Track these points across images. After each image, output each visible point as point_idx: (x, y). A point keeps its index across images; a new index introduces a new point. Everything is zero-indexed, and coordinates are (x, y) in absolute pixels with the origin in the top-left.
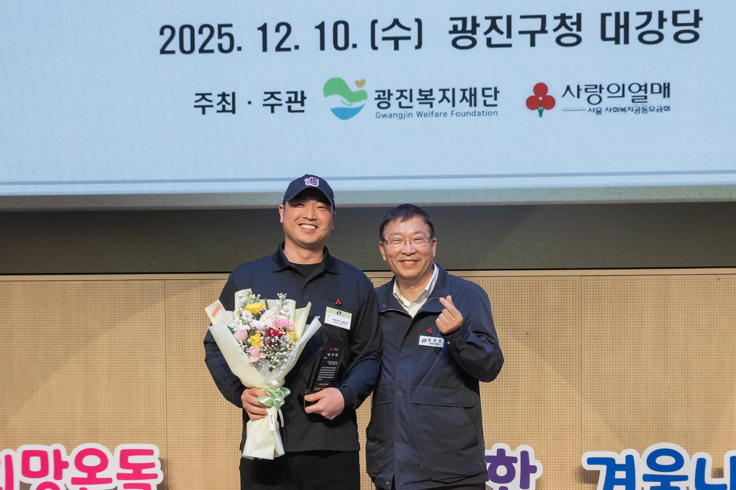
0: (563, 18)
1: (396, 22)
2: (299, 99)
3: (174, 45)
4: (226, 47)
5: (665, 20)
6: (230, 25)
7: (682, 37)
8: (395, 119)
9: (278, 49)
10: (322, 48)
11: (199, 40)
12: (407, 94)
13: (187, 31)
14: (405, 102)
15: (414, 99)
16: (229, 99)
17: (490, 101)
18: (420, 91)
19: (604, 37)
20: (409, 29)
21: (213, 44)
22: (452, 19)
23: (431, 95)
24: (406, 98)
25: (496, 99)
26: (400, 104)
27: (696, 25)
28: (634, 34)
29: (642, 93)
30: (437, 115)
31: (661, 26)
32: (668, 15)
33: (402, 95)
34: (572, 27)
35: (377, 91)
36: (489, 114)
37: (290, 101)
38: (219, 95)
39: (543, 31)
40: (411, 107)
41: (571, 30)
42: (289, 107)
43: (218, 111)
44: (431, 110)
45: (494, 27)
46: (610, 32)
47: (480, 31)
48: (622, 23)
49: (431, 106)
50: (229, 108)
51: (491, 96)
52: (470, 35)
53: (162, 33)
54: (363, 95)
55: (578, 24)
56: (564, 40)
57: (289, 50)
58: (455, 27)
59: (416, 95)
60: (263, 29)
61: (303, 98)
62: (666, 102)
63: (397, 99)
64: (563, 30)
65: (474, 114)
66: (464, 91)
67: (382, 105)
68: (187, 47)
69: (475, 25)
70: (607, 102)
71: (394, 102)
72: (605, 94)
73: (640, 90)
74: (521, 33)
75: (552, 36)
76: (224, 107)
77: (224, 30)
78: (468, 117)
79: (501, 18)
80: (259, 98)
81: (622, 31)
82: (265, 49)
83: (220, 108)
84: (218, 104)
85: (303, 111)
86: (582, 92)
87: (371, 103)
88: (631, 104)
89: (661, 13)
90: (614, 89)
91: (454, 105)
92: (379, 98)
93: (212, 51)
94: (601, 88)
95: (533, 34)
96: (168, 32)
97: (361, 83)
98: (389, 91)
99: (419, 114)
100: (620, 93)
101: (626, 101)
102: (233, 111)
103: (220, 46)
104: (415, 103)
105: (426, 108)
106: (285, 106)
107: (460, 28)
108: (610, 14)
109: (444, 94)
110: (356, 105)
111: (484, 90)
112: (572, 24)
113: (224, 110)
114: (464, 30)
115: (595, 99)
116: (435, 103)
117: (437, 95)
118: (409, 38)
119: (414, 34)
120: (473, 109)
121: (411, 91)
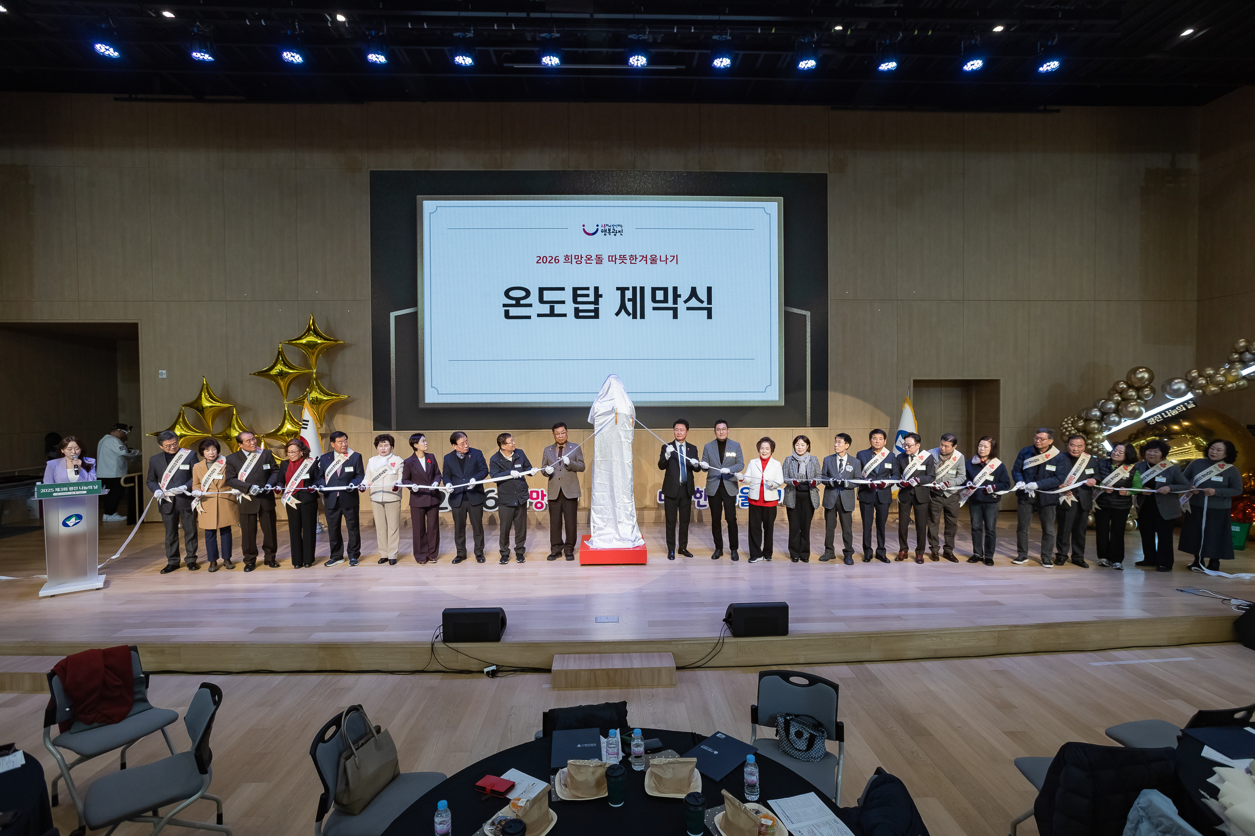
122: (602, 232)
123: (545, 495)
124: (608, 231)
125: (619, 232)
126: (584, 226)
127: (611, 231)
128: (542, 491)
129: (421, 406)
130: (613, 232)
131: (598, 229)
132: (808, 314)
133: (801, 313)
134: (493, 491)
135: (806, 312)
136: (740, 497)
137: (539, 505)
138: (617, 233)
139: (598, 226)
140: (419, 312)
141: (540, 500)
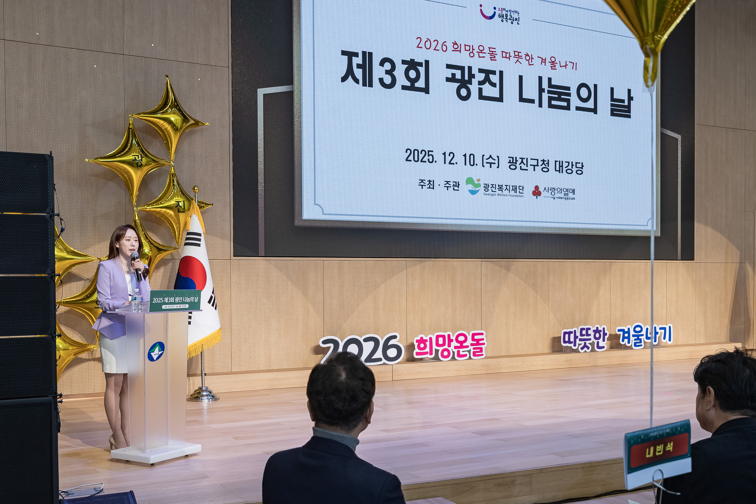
0: (543, 161)
1: (490, 156)
2: (457, 185)
3: (411, 158)
4: (431, 160)
5: (573, 165)
6: (432, 151)
7: (578, 172)
8: (490, 196)
9: (450, 163)
10: (465, 164)
11: (421, 156)
12: (494, 186)
13: (416, 152)
14: (494, 190)
15: (497, 188)
16: (432, 183)
17: (521, 191)
18: (499, 185)
19: (556, 170)
20: (495, 160)
21: (426, 159)
22: (509, 157)
23: (502, 187)
24: (494, 188)
25: (523, 191)
26: (492, 189)
27: (582, 168)
28: (565, 169)
29: (567, 192)
30: (504, 195)
31: (572, 168)
32: (574, 164)
33: (492, 187)
34: (546, 165)
35: (484, 184)
36: (521, 196)
37: (454, 186)
38: (428, 181)
39: (538, 165)
40: (496, 192)
41: (546, 166)
42: (454, 188)
43: (428, 188)
44: (502, 193)
45: (522, 162)
46: (558, 169)
47: (518, 163)
48: (561, 165)
49: (502, 192)
50: (432, 187)
51: (521, 189)
52: (515, 164)
53: (406, 152)
54: (479, 185)
55: (548, 164)
56: (544, 170)
57: (453, 164)
58: (510, 160)
59: (497, 187)
60: (444, 154)
61: (459, 185)
62: (573, 196)
63: (491, 188)
64: (544, 166)
65: (516, 196)
66: (513, 186)
67: (486, 190)
68: (416, 159)
69: (516, 161)
70: (557, 195)
71: (490, 189)
72: (556, 192)
73: (566, 191)
74: (531, 165)
75: (540, 167)
76: (430, 186)
77: (430, 153)
78: (514, 197)
79: (524, 159)
80: (443, 183)
81: (561, 168)
82: (445, 163)
83: (428, 186)
84: (428, 185)
85: (458, 190)
86: (549, 190)
87: (482, 189)
88: (564, 196)
89: (572, 162)
90: (559, 190)
91: (509, 192)
92: (485, 187)
93: (425, 162)
94: (555, 189)
95: (534, 166)
96: (409, 151)
97: (479, 180)
98: (488, 184)
99: (498, 195)
100: (560, 192)
101: (562, 195)
102: (433, 188)
103: (428, 159)
104: (497, 190)
105: (500, 192)
106: (452, 187)
107: (511, 161)
108: (557, 161)
109: (506, 187)
110: (477, 189)
111: (519, 186)
112: (546, 163)
113: (430, 188)
114: (513, 162)
115: (553, 193)
116: (503, 190)
117: (504, 187)
118: (495, 163)
119: (496, 162)
120: (515, 194)
121: (496, 185)
122: (499, 16)
123: (452, 341)
124: (505, 17)
125: (516, 19)
126: (481, 6)
127: (508, 18)
128: (449, 336)
129: (297, 223)
130: (510, 19)
131: (495, 13)
132: (679, 137)
133: (674, 136)
134: (395, 337)
135: (678, 135)
136: (633, 336)
137: (446, 353)
138: (514, 20)
139: (495, 8)
140: (295, 93)
141: (446, 347)
